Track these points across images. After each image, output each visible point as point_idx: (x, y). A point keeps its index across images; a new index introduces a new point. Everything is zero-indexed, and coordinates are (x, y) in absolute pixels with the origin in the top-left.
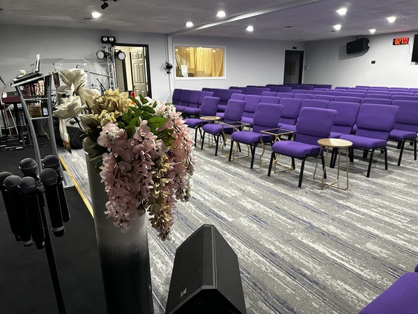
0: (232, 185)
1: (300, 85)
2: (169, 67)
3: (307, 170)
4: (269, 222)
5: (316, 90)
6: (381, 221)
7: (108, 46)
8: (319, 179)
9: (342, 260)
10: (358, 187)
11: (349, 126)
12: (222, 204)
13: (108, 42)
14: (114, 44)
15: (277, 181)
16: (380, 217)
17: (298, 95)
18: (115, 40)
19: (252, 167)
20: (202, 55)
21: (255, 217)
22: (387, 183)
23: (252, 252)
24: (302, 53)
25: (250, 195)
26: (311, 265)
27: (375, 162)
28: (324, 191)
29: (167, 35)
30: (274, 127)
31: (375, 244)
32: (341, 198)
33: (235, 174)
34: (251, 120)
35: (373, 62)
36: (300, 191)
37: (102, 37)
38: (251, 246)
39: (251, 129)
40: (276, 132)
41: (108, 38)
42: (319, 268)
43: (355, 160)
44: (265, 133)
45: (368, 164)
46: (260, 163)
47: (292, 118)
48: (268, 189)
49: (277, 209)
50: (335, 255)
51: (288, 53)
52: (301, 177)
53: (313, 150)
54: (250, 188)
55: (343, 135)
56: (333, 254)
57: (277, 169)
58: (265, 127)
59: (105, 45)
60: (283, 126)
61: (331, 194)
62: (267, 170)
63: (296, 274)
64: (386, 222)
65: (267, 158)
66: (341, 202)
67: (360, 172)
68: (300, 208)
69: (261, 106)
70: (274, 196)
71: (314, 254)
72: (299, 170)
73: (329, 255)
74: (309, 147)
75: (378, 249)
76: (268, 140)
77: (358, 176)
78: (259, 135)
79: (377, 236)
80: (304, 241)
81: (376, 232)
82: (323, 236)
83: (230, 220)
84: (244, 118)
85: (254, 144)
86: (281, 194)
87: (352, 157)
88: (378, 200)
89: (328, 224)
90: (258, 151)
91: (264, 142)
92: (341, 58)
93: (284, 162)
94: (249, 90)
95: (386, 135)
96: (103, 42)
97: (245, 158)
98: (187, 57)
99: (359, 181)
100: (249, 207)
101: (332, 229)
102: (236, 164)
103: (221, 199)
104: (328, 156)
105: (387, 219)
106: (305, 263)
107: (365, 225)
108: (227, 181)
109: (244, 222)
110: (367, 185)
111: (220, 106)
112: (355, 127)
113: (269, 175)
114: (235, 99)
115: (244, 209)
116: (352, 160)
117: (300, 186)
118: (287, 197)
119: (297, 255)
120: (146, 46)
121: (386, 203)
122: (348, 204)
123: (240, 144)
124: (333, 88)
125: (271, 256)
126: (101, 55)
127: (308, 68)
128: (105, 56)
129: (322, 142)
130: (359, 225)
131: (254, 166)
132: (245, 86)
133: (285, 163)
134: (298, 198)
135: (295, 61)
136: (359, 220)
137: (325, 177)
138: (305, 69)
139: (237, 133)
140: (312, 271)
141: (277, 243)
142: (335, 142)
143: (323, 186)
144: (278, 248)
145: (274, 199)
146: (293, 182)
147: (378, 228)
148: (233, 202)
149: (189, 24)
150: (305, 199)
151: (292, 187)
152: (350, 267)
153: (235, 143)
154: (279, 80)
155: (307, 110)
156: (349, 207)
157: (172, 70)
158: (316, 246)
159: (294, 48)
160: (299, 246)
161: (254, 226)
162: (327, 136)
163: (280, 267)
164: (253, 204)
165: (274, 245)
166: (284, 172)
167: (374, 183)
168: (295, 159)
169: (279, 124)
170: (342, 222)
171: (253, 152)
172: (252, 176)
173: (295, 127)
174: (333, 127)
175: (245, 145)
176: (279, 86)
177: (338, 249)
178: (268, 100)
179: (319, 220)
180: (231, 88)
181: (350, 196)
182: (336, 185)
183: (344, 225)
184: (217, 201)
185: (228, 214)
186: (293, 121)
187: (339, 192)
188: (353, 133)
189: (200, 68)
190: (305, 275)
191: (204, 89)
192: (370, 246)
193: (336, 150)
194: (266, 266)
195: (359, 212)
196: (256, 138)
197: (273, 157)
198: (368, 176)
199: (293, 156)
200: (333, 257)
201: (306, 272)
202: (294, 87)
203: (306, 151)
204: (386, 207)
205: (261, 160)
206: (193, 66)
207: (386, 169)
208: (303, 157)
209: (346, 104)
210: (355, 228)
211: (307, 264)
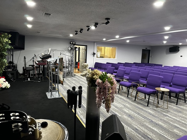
0: (120, 103)
1: (148, 64)
2: (94, 54)
3: (151, 100)
4: (135, 118)
5: (155, 67)
6: (181, 122)
7: (72, 45)
8: (156, 104)
9: (164, 134)
10: (172, 108)
11: (169, 83)
12: (116, 110)
13: (73, 44)
14: (75, 44)
15: (138, 103)
16: (181, 121)
17: (147, 69)
18: (75, 43)
19: (128, 97)
20: (107, 50)
21: (130, 116)
22: (185, 108)
23: (129, 128)
24: (149, 51)
25: (127, 107)
26: (151, 134)
27: (180, 99)
28: (158, 109)
29: (94, 42)
30: (138, 81)
31: (177, 130)
32: (165, 112)
33: (121, 98)
34: (128, 77)
35: (181, 56)
36: (148, 108)
37: (71, 42)
38: (128, 126)
39: (128, 81)
40: (138, 83)
41: (73, 42)
42: (154, 136)
43: (172, 98)
44: (133, 83)
45: (177, 99)
46: (131, 95)
47: (145, 78)
48: (135, 106)
49: (138, 114)
50: (161, 132)
51: (143, 50)
52: (148, 102)
53: (153, 92)
54: (127, 105)
55: (166, 87)
56: (160, 132)
57: (138, 98)
58: (134, 80)
59: (71, 45)
60: (141, 81)
61: (161, 110)
62: (134, 98)
63: (145, 137)
64: (183, 123)
65: (134, 93)
66: (164, 113)
67: (174, 102)
68: (148, 114)
69: (132, 72)
70: (137, 109)
71: (153, 131)
72: (148, 100)
73: (159, 132)
74: (152, 90)
75: (179, 132)
76: (135, 86)
77: (173, 104)
78: (131, 84)
79: (179, 128)
80: (149, 126)
81: (178, 126)
82: (157, 125)
83: (120, 116)
84: (125, 76)
85: (129, 87)
86: (140, 108)
87: (170, 96)
88: (180, 114)
89: (159, 121)
90: (131, 90)
91: (133, 87)
93: (141, 96)
94: (126, 64)
95: (184, 88)
96: (71, 44)
97: (125, 93)
98: (101, 50)
99: (173, 106)
100: (127, 112)
101: (160, 123)
102: (121, 95)
103: (116, 108)
104: (160, 95)
105: (183, 122)
106: (149, 133)
107: (174, 123)
108: (118, 101)
109: (125, 117)
110: (176, 108)
111: (115, 71)
112: (171, 84)
113: (135, 100)
114: (121, 68)
115: (125, 112)
116: (170, 97)
117: (148, 106)
118: (142, 110)
119: (146, 131)
120: (86, 46)
121: (184, 116)
122: (167, 114)
123: (123, 87)
124: (163, 66)
125: (136, 130)
126: (70, 49)
127: (152, 57)
128: (71, 49)
129: (157, 89)
130: (171, 123)
131: (129, 96)
132: (124, 63)
133: (142, 96)
134: (147, 110)
135: (146, 53)
136: (171, 121)
137: (158, 103)
138: (151, 57)
139: (122, 82)
140: (152, 137)
141: (138, 126)
142: (162, 89)
143: (157, 107)
144: (138, 127)
145: (137, 110)
146: (145, 104)
147: (179, 125)
148: (120, 109)
149: (104, 39)
150: (149, 111)
151: (145, 106)
152: (167, 137)
153: (121, 86)
154: (139, 61)
155: (151, 76)
156: (168, 116)
157: (95, 55)
158: (154, 128)
159: (146, 48)
160: (147, 127)
161: (129, 119)
162: (159, 87)
163: (140, 134)
164: (129, 111)
165: (137, 126)
166: (141, 100)
167: (179, 108)
168: (146, 95)
169: (140, 80)
170: (164, 121)
171: (128, 91)
172: (128, 100)
173: (146, 82)
174: (162, 83)
175: (125, 87)
176: (139, 63)
177: (162, 130)
178: (134, 69)
179: (155, 119)
180: (118, 63)
181: (168, 112)
182: (163, 107)
184: (114, 108)
185: (119, 114)
186: (145, 79)
187: (164, 110)
188: (170, 86)
189: (106, 55)
190: (149, 138)
191: (107, 63)
192: (175, 130)
193: (163, 93)
194: (134, 133)
195: (172, 118)
196: (130, 85)
197: (137, 93)
198: (177, 105)
199: (145, 93)
200: (160, 133)
201: (149, 136)
202: (146, 64)
203: (151, 92)
204: (183, 117)
205: (132, 94)
206: (103, 53)
207: (185, 102)
208: (149, 94)
209: (168, 74)
210: (170, 124)
211: (150, 134)
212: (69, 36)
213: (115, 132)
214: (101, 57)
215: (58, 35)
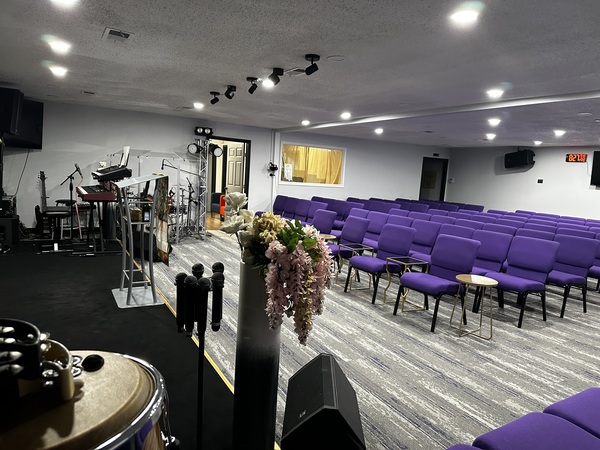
0: (348, 321)
1: (441, 204)
2: (273, 168)
3: (443, 312)
4: (392, 367)
5: (462, 212)
6: (528, 378)
7: (202, 138)
8: (457, 324)
9: (475, 413)
10: (504, 338)
11: (498, 262)
12: (336, 342)
13: (203, 134)
14: (210, 136)
15: (405, 322)
16: (527, 373)
17: (437, 217)
18: (211, 132)
19: (373, 302)
20: (316, 157)
21: (376, 360)
22: (542, 336)
23: (371, 396)
24: (445, 162)
25: (370, 335)
26: (438, 415)
27: (531, 310)
28: (462, 339)
29: (274, 131)
30: (404, 255)
31: (516, 401)
32: (483, 349)
33: (352, 308)
34: (375, 244)
35: (540, 181)
36: (433, 336)
37: (197, 128)
38: (370, 390)
39: (375, 255)
40: (406, 260)
41: (204, 129)
42: (447, 419)
43: (506, 306)
44: (391, 260)
45: (519, 311)
46: (384, 299)
47: (427, 245)
48: (393, 330)
49: (403, 354)
50: (467, 408)
51: (426, 160)
52: (434, 320)
53: (450, 286)
54: (370, 327)
55: (490, 273)
56: (465, 407)
57: (406, 308)
58: (392, 253)
59: (199, 137)
60: (416, 254)
61: (470, 343)
62: (392, 308)
63: (420, 422)
64: (533, 380)
65: (393, 292)
66: (481, 353)
67: (511, 320)
68: (431, 355)
69: (388, 227)
70: (400, 339)
71: (443, 405)
72: (432, 311)
73: (460, 407)
74: (446, 283)
75: (519, 407)
76: (396, 270)
77: (507, 325)
78: (385, 262)
79: (520, 394)
80: (433, 390)
81: (519, 389)
82: (455, 387)
83: (346, 360)
84: (366, 241)
85: (377, 273)
86: (409, 338)
87: (501, 302)
88: (527, 355)
89: (463, 375)
90: (382, 283)
91: (390, 272)
92: (498, 172)
93: (415, 299)
94: (373, 204)
95: (543, 277)
96: (197, 133)
97: (365, 291)
98: (295, 156)
99: (508, 331)
100: (369, 348)
101: (467, 381)
102: (353, 297)
103: (335, 336)
104: (470, 297)
105: (535, 377)
106: (431, 412)
107: (508, 381)
108: (342, 316)
109: (363, 363)
110: (517, 337)
111: (338, 222)
112: (506, 263)
113: (395, 313)
114: (356, 215)
115: (362, 350)
116: (501, 306)
117: (432, 330)
118: (415, 341)
119: (423, 404)
120: (249, 142)
121: (537, 359)
122: (490, 356)
123: (360, 272)
124: (485, 211)
125: (393, 402)
126: (193, 149)
127: (453, 181)
128: (198, 151)
129: (461, 277)
130: (500, 380)
131: (377, 301)
132: (367, 198)
133: (416, 302)
134: (430, 343)
135: (436, 171)
136: (501, 375)
137: (465, 323)
138: (449, 182)
139: (357, 258)
140: (438, 421)
141: (401, 390)
142: (477, 279)
143: (461, 333)
144: (401, 394)
145: (400, 342)
146: (424, 325)
147: (523, 385)
148: (349, 340)
149: (306, 123)
150: (437, 345)
151: (423, 330)
152: (484, 421)
153: (353, 271)
154: (412, 193)
155: (446, 238)
156: (490, 359)
157: (276, 173)
158: (446, 397)
159: (435, 155)
160: (426, 395)
161: (375, 369)
162: (469, 272)
163: (403, 414)
164: (374, 346)
165: (397, 391)
166: (414, 312)
167: (526, 336)
168: (429, 297)
169: (411, 252)
170: (480, 375)
171: (376, 284)
172: (374, 313)
173: (430, 256)
174: (476, 261)
175: (366, 274)
176: (413, 201)
177: (471, 403)
178: (397, 220)
179: (453, 370)
180: (350, 199)
181: (494, 347)
182: (478, 333)
183: (481, 378)
184: (330, 338)
185: (343, 354)
186: (428, 249)
187: (481, 341)
188: (503, 270)
189: (311, 172)
190: (430, 424)
191: (314, 199)
192: (509, 402)
193: (480, 291)
194: (386, 410)
195: (502, 366)
196: (380, 266)
197: (401, 291)
198: (519, 326)
199: (427, 292)
200: (464, 410)
201: (432, 421)
202: (433, 205)
203: (442, 287)
204: (536, 364)
205: (385, 295)
206: (302, 168)
207: (545, 319)
208: (438, 294)
209: (495, 235)
210: (495, 383)
211: (434, 414)
212: (193, 107)
213: (325, 407)
214: (295, 179)
215: (157, 105)
